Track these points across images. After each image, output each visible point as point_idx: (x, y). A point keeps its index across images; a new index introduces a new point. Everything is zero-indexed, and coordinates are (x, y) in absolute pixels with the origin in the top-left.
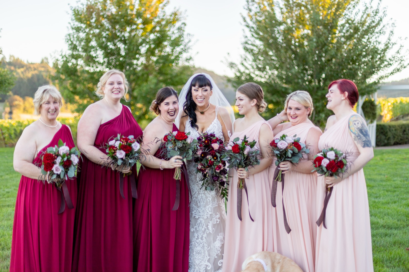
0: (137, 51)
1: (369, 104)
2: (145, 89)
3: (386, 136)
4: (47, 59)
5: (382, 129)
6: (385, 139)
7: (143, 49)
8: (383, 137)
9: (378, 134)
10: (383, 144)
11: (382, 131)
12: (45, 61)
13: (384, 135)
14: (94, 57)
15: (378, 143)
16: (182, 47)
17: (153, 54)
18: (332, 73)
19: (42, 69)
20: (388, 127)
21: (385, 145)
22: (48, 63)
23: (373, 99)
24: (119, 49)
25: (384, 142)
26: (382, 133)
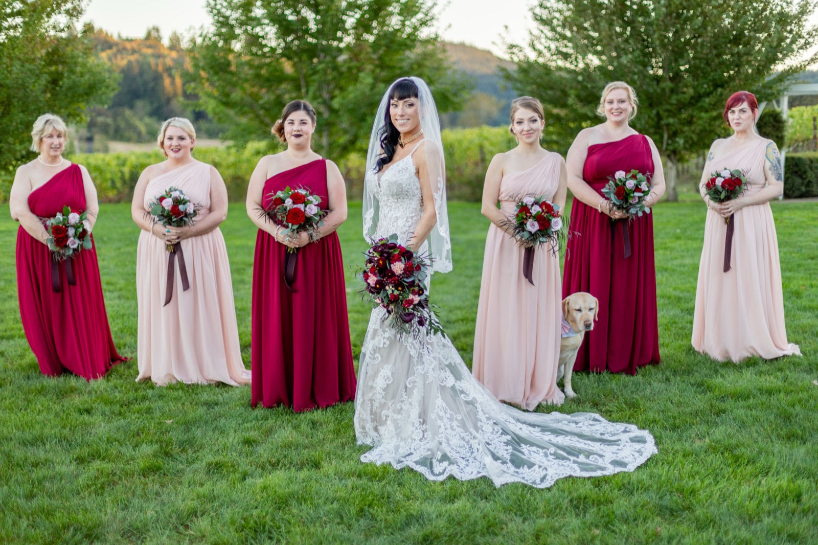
0: (339, 25)
1: (771, 119)
2: (351, 96)
3: (803, 179)
4: (157, 30)
5: (796, 165)
6: (802, 184)
7: (350, 21)
8: (798, 181)
9: (788, 175)
10: (797, 193)
11: (796, 169)
12: (154, 34)
13: (801, 177)
14: (260, 37)
15: (787, 192)
16: (420, 16)
17: (368, 29)
18: (697, 62)
19: (149, 51)
20: (808, 162)
21: (802, 196)
22: (158, 39)
23: (778, 110)
24: (305, 21)
25: (799, 189)
26: (796, 172)
